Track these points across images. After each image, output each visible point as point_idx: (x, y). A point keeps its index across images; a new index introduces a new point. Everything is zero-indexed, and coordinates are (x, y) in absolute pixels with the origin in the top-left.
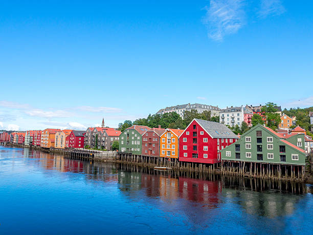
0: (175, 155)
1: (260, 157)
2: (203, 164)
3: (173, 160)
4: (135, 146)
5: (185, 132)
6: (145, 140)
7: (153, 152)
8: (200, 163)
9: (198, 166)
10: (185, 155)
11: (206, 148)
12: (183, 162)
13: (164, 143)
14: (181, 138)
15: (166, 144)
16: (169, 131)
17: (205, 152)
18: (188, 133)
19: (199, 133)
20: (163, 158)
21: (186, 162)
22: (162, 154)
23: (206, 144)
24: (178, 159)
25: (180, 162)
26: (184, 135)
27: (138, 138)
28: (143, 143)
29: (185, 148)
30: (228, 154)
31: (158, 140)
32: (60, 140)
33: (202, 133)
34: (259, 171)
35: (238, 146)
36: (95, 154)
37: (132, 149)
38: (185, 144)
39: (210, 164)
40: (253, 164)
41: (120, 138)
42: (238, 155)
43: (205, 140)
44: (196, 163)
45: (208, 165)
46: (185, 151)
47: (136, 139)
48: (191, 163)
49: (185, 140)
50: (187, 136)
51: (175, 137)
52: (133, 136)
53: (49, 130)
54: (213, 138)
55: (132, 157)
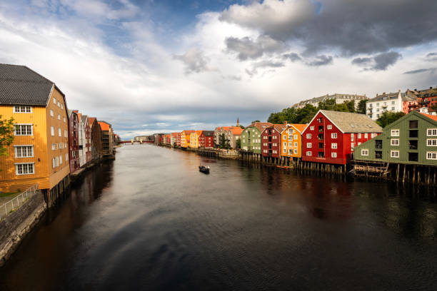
0: (297, 154)
1: (413, 156)
2: (331, 165)
3: (295, 159)
4: (256, 145)
5: (309, 127)
7: (274, 152)
8: (327, 164)
9: (324, 167)
10: (309, 154)
11: (334, 146)
12: (307, 162)
13: (285, 141)
14: (305, 133)
15: (288, 142)
16: (290, 127)
18: (312, 128)
19: (326, 128)
20: (285, 157)
21: (310, 162)
22: (284, 153)
23: (334, 141)
24: (301, 159)
25: (304, 162)
26: (308, 131)
27: (259, 136)
29: (309, 145)
30: (365, 153)
31: (278, 137)
32: (193, 139)
33: (330, 127)
34: (411, 176)
35: (379, 142)
36: (220, 153)
37: (254, 148)
38: (309, 141)
39: (340, 165)
40: (402, 166)
41: (242, 137)
42: (379, 154)
43: (334, 136)
44: (322, 163)
45: (337, 166)
46: (309, 149)
47: (256, 137)
48: (316, 163)
49: (308, 136)
50: (311, 132)
51: (297, 132)
52: (254, 133)
53: (185, 131)
54: (343, 132)
55: (253, 156)
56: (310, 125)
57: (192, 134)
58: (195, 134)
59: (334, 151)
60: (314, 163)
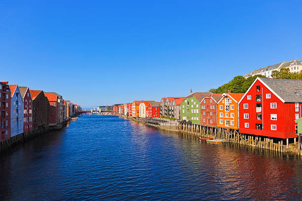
0: (233, 124)
2: (270, 138)
4: (194, 115)
5: (246, 96)
6: (204, 108)
7: (211, 122)
8: (266, 137)
9: (262, 140)
10: (246, 125)
11: (274, 116)
13: (221, 111)
14: (241, 105)
15: (224, 112)
16: (226, 97)
17: (273, 122)
18: (249, 98)
19: (265, 96)
20: (222, 128)
21: (247, 135)
22: (220, 124)
23: (274, 111)
24: (237, 131)
26: (245, 99)
27: (197, 106)
28: (202, 110)
29: (246, 116)
31: (215, 107)
32: (142, 110)
33: (268, 96)
37: (192, 119)
39: (280, 140)
41: (182, 107)
43: (273, 106)
44: (260, 136)
46: (246, 121)
47: (195, 107)
48: (254, 136)
49: (246, 106)
50: (248, 102)
51: (233, 102)
52: (193, 103)
53: (135, 102)
54: (284, 102)
55: (192, 126)
56: (248, 94)
57: (141, 104)
58: (143, 104)
60: (252, 135)
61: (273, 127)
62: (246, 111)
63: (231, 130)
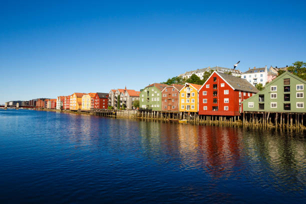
0: (195, 109)
1: (287, 107)
2: (223, 116)
3: (193, 113)
4: (155, 103)
5: (205, 85)
6: (165, 95)
7: (173, 108)
8: (220, 116)
9: (218, 119)
10: (205, 108)
11: (226, 100)
12: (203, 116)
13: (183, 98)
14: (200, 93)
15: (185, 99)
16: (188, 86)
18: (208, 86)
19: (220, 85)
20: (183, 112)
21: (206, 116)
22: (182, 109)
23: (226, 96)
24: (197, 113)
25: (200, 116)
26: (204, 89)
27: (158, 95)
28: (163, 99)
29: (205, 101)
30: (250, 105)
31: (177, 95)
32: (86, 102)
33: (223, 85)
34: (286, 122)
35: (262, 96)
36: (117, 112)
37: (152, 106)
39: (231, 117)
40: (279, 114)
41: (141, 96)
42: (262, 106)
43: (226, 92)
44: (216, 116)
45: (228, 118)
46: (205, 105)
47: (156, 96)
48: (211, 116)
49: (204, 93)
50: (207, 90)
51: (194, 90)
52: (153, 92)
53: (76, 94)
54: (234, 89)
55: (152, 113)
56: (207, 83)
58: (88, 96)
59: (226, 105)
60: (209, 116)
61: (226, 108)
62: (205, 97)
63: (191, 113)
